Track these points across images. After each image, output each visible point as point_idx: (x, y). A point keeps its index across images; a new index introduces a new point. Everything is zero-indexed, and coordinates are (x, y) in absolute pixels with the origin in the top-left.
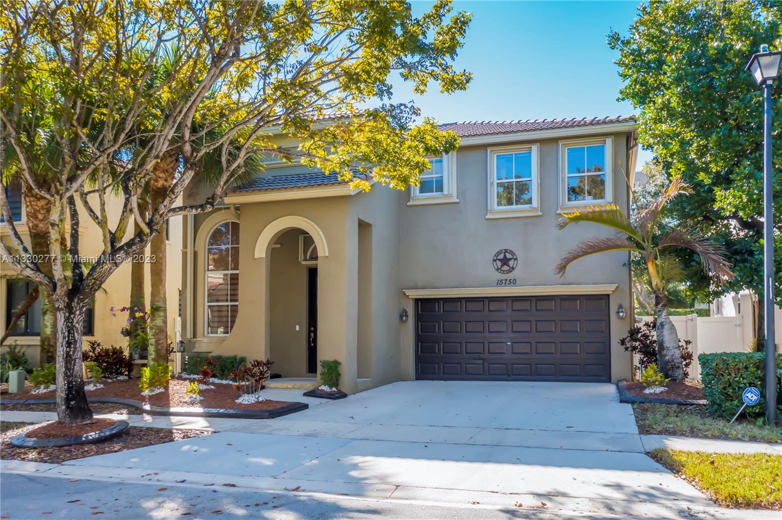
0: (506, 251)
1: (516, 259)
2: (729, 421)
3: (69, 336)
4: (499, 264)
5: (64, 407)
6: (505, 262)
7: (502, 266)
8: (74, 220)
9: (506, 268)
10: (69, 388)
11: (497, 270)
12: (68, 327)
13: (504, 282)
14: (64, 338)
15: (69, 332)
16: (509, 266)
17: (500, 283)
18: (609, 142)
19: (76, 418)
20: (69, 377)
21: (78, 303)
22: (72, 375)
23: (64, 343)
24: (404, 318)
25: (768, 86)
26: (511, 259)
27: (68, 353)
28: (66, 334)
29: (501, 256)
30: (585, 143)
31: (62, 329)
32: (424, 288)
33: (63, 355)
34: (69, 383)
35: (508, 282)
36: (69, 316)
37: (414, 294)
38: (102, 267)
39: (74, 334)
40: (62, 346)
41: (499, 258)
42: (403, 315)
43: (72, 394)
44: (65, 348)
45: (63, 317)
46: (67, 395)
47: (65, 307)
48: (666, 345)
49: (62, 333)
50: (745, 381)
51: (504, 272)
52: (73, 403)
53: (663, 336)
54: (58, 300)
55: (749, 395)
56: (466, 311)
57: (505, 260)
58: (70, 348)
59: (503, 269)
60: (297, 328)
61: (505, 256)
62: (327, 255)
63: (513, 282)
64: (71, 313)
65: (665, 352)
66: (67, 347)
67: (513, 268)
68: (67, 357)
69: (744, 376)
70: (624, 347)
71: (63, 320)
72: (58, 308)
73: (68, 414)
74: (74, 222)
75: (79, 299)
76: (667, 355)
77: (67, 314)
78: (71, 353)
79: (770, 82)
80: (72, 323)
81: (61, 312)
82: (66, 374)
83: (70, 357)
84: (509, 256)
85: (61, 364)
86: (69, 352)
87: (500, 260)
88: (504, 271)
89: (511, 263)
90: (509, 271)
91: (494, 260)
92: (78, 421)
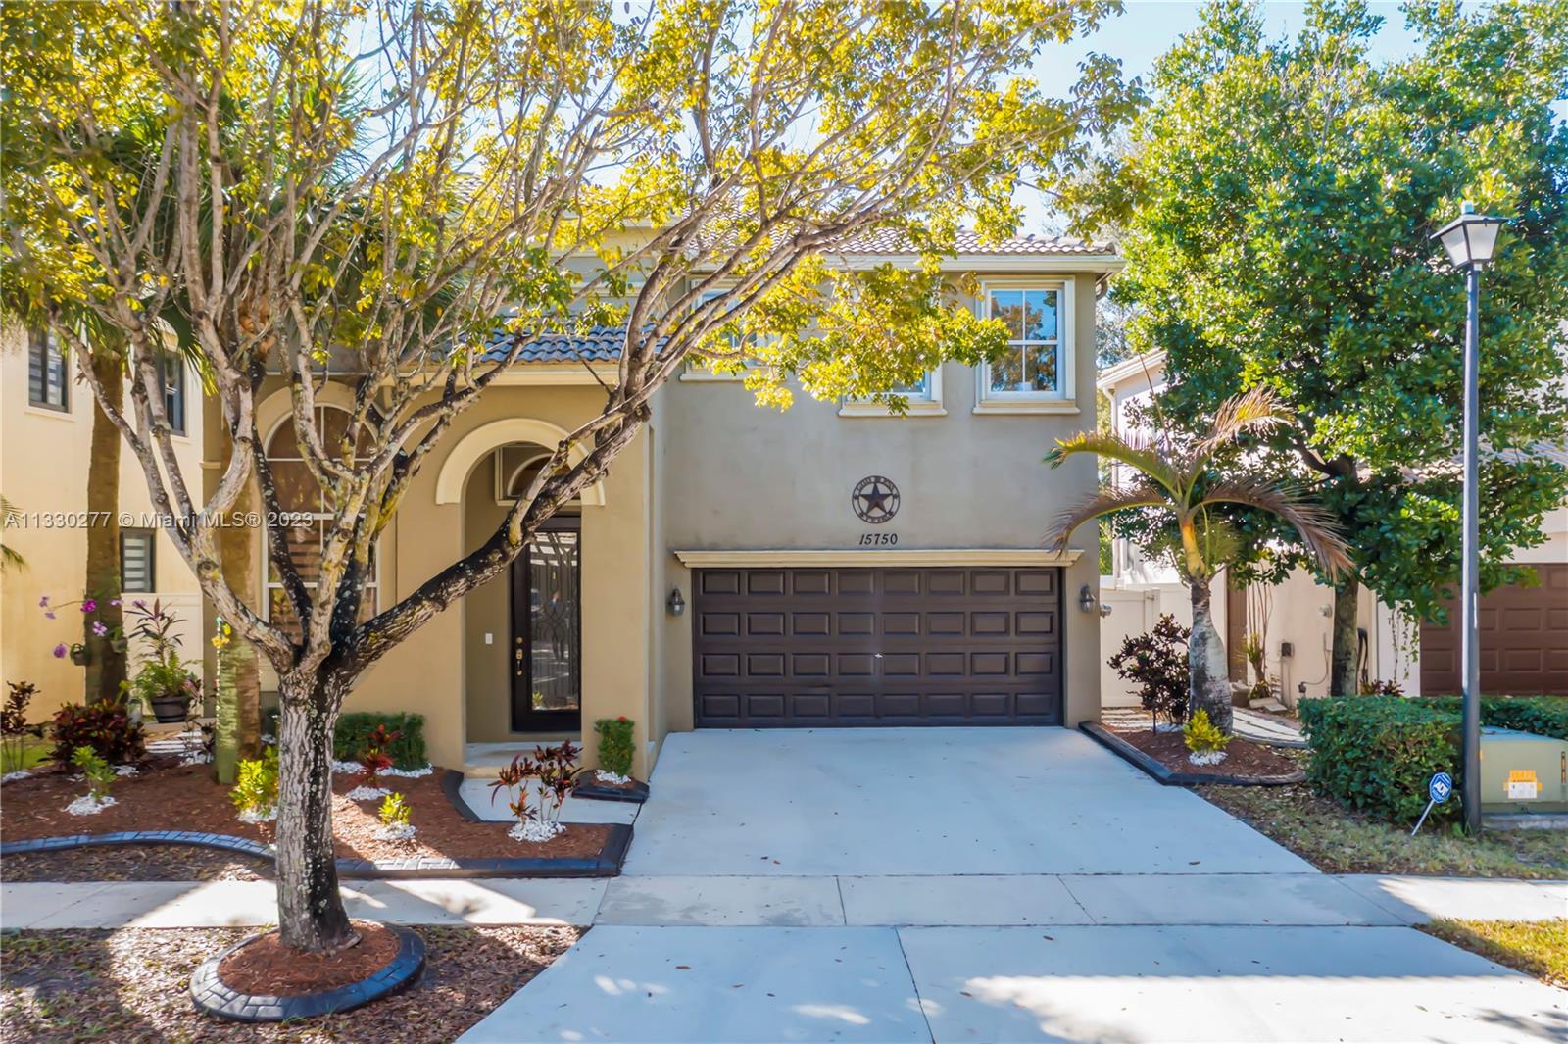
0: (878, 479)
1: (896, 496)
2: (1409, 831)
3: (315, 760)
4: (865, 504)
5: (306, 915)
6: (876, 500)
7: (870, 508)
8: (267, 488)
9: (877, 512)
10: (315, 871)
11: (861, 515)
12: (316, 739)
13: (874, 539)
14: (306, 763)
15: (317, 750)
16: (883, 509)
17: (866, 542)
18: (1070, 286)
19: (332, 936)
20: (314, 847)
21: (337, 686)
22: (320, 843)
23: (306, 774)
24: (677, 607)
25: (1475, 274)
26: (887, 496)
27: (313, 797)
28: (311, 755)
29: (868, 490)
30: (1024, 286)
31: (303, 744)
32: (714, 548)
33: (303, 802)
34: (315, 861)
35: (881, 539)
36: (319, 715)
37: (693, 559)
38: (412, 614)
39: (324, 753)
40: (300, 781)
41: (864, 492)
42: (672, 600)
43: (322, 885)
44: (307, 785)
45: (304, 717)
46: (313, 887)
47: (310, 697)
48: (1210, 673)
49: (301, 754)
50: (1431, 763)
51: (874, 520)
52: (323, 903)
53: (1205, 658)
54: (298, 683)
55: (1438, 786)
56: (795, 592)
57: (875, 498)
58: (318, 784)
59: (871, 514)
60: (489, 639)
61: (876, 489)
62: (603, 503)
63: (890, 541)
64: (322, 708)
65: (1208, 686)
66: (312, 784)
67: (891, 513)
68: (310, 806)
69: (1429, 754)
70: (1117, 671)
71: (304, 724)
72: (295, 699)
73: (316, 930)
74: (269, 493)
75: (338, 677)
76: (1211, 691)
77: (315, 712)
78: (320, 795)
79: (1478, 267)
80: (323, 730)
81: (300, 709)
82: (308, 842)
83: (318, 804)
84: (883, 489)
85: (298, 821)
86: (316, 793)
87: (866, 497)
88: (873, 518)
89: (888, 503)
90: (884, 519)
91: (855, 497)
92: (336, 941)
